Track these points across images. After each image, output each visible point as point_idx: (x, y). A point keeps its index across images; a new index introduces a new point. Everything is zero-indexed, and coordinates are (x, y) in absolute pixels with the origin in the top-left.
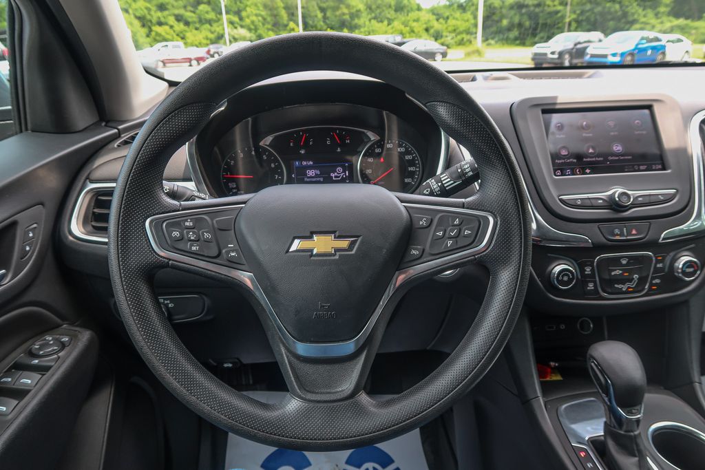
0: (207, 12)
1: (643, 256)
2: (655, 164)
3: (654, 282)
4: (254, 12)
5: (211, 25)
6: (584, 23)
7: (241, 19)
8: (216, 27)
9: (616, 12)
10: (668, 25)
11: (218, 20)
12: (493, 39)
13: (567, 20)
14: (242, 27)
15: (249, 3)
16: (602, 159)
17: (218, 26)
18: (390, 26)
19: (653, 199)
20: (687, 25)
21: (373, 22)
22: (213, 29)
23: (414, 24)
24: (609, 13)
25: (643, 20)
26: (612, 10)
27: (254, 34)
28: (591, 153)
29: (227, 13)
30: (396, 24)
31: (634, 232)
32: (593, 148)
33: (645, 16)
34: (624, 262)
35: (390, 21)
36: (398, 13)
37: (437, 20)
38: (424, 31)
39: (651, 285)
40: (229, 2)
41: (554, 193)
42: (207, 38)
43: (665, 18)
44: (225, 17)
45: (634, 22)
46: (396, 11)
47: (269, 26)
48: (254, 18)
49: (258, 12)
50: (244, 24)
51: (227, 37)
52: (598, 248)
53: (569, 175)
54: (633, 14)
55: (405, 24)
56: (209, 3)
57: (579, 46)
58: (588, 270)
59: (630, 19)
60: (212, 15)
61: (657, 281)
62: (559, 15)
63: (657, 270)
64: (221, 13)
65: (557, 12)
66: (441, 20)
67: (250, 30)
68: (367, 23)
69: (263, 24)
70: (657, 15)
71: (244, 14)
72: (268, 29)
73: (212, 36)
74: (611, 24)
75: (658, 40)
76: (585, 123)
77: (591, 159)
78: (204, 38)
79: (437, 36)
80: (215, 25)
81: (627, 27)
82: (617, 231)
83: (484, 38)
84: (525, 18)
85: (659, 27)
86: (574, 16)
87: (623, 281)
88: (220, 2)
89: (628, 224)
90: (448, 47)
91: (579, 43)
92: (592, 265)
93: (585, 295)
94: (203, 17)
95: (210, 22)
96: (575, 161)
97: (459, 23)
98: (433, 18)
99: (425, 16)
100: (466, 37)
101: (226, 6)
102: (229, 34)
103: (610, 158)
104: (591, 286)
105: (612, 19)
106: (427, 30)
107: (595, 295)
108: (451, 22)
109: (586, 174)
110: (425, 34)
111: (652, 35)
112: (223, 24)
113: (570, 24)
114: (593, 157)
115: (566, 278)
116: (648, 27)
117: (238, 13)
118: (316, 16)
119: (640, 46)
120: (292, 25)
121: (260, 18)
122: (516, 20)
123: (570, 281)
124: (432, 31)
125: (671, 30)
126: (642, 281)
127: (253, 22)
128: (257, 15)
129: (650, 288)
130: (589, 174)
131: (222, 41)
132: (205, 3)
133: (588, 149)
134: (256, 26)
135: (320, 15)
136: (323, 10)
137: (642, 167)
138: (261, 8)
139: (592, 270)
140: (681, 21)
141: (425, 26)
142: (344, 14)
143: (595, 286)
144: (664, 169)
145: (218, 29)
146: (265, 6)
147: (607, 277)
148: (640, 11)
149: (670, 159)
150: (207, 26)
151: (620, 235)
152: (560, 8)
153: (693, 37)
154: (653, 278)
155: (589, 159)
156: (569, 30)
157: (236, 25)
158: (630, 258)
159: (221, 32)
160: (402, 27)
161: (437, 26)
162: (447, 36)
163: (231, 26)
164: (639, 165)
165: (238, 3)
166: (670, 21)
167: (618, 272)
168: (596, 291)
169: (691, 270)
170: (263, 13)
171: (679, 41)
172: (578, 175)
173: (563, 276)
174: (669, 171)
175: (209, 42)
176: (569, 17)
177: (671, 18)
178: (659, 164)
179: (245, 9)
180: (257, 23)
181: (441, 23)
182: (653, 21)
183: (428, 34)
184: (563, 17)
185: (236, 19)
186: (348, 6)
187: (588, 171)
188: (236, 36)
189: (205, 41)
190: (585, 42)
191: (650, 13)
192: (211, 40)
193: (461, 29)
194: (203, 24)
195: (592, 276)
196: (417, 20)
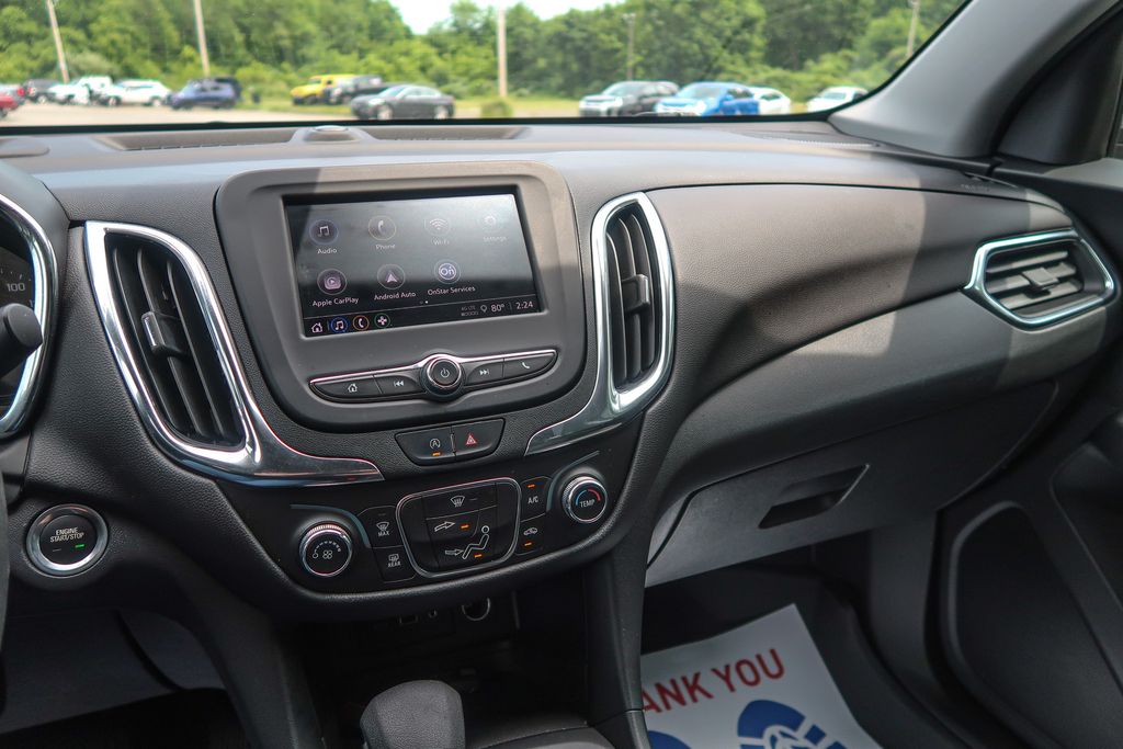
0: (21, 20)
1: (495, 487)
2: (521, 300)
3: (526, 534)
4: (116, 26)
5: (29, 43)
6: (654, 70)
7: (89, 35)
8: (38, 47)
9: (695, 55)
10: (762, 76)
11: (45, 37)
12: (526, 86)
13: (630, 63)
14: (93, 49)
15: (102, 8)
16: (414, 295)
17: (45, 47)
18: (363, 61)
19: (510, 370)
20: (785, 78)
21: (335, 53)
22: (34, 51)
23: (402, 60)
24: (687, 55)
25: (731, 67)
26: (690, 51)
27: (119, 62)
28: (392, 284)
29: (61, 23)
30: (372, 58)
31: (471, 440)
32: (395, 273)
33: (733, 63)
34: (458, 503)
35: (362, 54)
36: (374, 41)
37: (440, 54)
38: (418, 72)
39: (523, 539)
40: (63, 5)
41: (299, 373)
42: (22, 68)
43: (758, 67)
44: (56, 31)
45: (719, 70)
46: (372, 37)
47: (147, 51)
48: (116, 36)
49: (122, 26)
50: (95, 44)
51: (62, 65)
52: (396, 482)
53: (340, 331)
54: (716, 59)
55: (387, 58)
56: (23, 5)
57: (646, 101)
58: (383, 529)
59: (715, 66)
60: (31, 27)
61: (532, 531)
62: (619, 55)
63: (528, 511)
64: (48, 24)
65: (617, 50)
66: (447, 56)
67: (109, 56)
68: (323, 54)
69: (134, 48)
70: (748, 62)
71: (94, 27)
72: (145, 57)
73: (34, 64)
74: (690, 71)
75: (747, 94)
76: (381, 223)
77: (391, 297)
78: (16, 67)
79: (440, 80)
80: (38, 45)
81: (710, 76)
82: (435, 442)
83: (512, 87)
84: (571, 58)
85: (751, 78)
86: (639, 58)
87: (460, 542)
88: (44, 4)
89: (456, 425)
90: (458, 97)
91: (645, 97)
92: (390, 517)
93: (385, 580)
94: (12, 28)
95: (28, 38)
96: (355, 301)
97: (472, 60)
98: (432, 51)
99: (419, 49)
100: (486, 83)
101: (57, 12)
102: (67, 62)
103: (431, 292)
104: (394, 561)
105: (692, 65)
106: (423, 69)
107: (405, 576)
108: (462, 59)
109: (380, 326)
110: (421, 78)
111: (739, 88)
112: (52, 44)
113: (634, 70)
114: (395, 292)
115: (328, 555)
116: (738, 78)
117: (84, 24)
118: (232, 38)
119: (727, 103)
120: (188, 51)
121: (128, 37)
122: (559, 58)
123: (339, 558)
124: (431, 72)
125: (767, 83)
126: (501, 535)
127: (113, 43)
128: (122, 31)
129: (520, 548)
130: (386, 325)
131: (53, 74)
132: (15, 4)
133: (387, 276)
134: (120, 50)
135: (239, 37)
136: (244, 29)
137: (494, 308)
138: (128, 18)
139: (393, 527)
140: (778, 72)
141: (418, 63)
142: (279, 38)
143: (403, 558)
144: (538, 307)
145: (44, 52)
146: (136, 16)
147: (425, 538)
148: (725, 54)
149: (548, 290)
150: (22, 45)
151: (442, 451)
152: (618, 45)
153: (794, 93)
154: (524, 527)
155: (385, 297)
156: (635, 79)
157: (81, 47)
158: (469, 494)
159: (51, 58)
160: (382, 64)
161: (439, 63)
162: (455, 81)
163: (69, 47)
164: (489, 304)
165: (82, 7)
166: (765, 71)
167: (447, 525)
168: (406, 569)
169: (590, 503)
170: (132, 28)
171: (775, 97)
172: (360, 329)
173: (320, 552)
174: (545, 313)
175: (26, 74)
176: (633, 59)
177: (767, 67)
178: (528, 300)
179: (95, 19)
180: (120, 45)
181: (445, 60)
182: (744, 70)
183: (427, 77)
184: (624, 59)
185: (79, 35)
186: (288, 25)
187: (382, 321)
188: (83, 67)
189: (17, 73)
190: (654, 95)
191: (739, 58)
192: (31, 71)
193: (478, 70)
194: (13, 42)
195: (394, 537)
196: (407, 54)
